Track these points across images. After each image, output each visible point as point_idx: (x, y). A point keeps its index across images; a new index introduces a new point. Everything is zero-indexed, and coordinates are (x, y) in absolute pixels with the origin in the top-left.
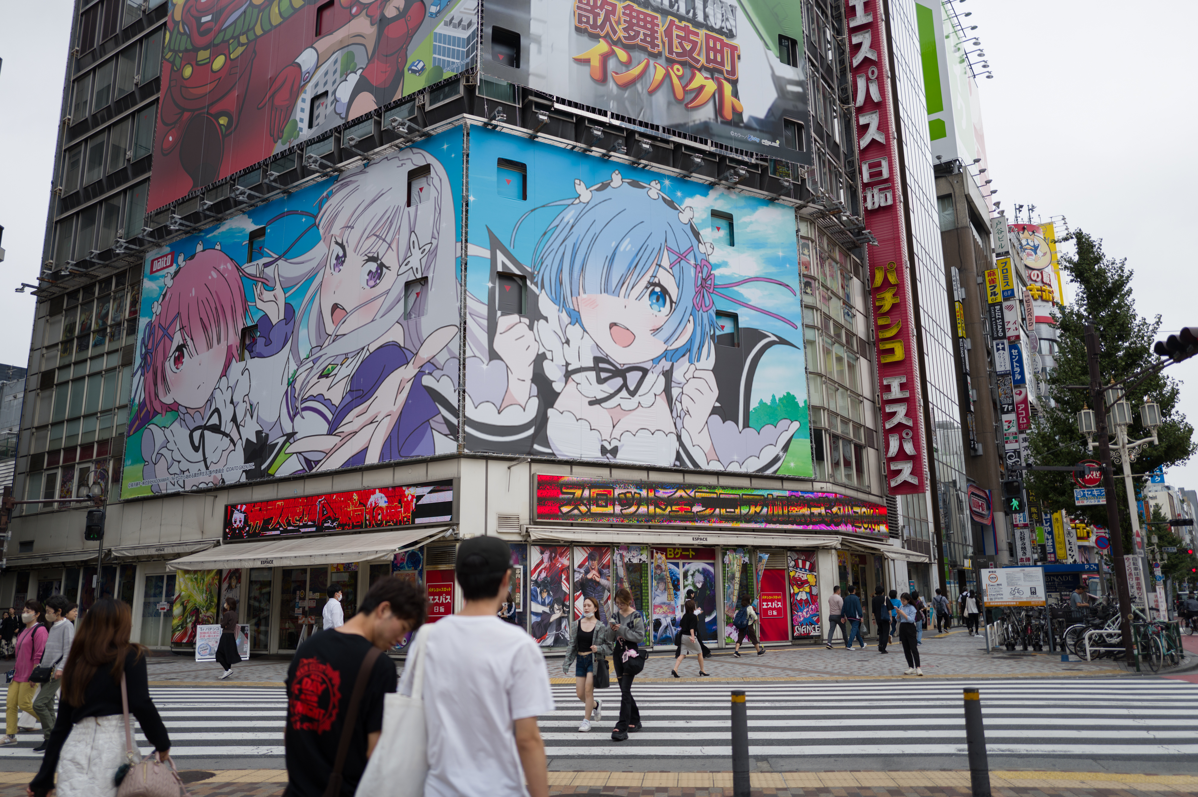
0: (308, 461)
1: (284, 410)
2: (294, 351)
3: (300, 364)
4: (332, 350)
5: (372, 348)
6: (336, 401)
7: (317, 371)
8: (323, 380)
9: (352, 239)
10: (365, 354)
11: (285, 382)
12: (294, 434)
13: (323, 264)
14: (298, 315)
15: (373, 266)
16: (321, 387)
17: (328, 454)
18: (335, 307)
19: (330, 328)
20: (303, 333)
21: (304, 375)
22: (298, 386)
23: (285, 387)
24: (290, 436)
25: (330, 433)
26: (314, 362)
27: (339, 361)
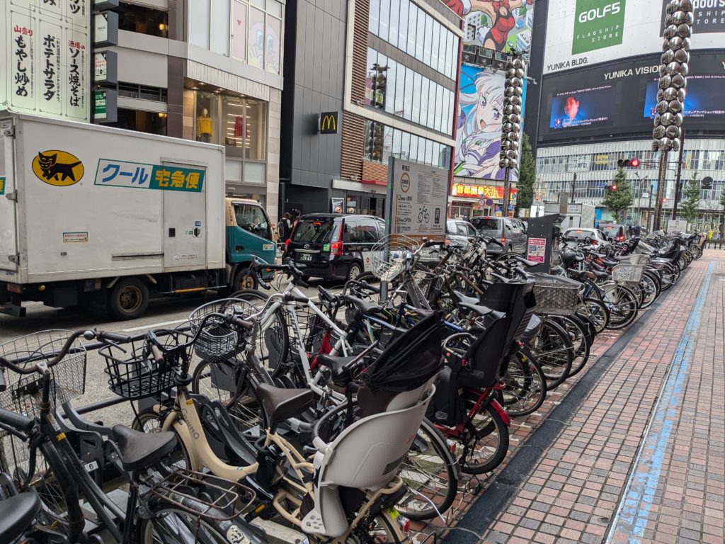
0: (470, 172)
1: (461, 151)
2: (465, 130)
3: (468, 137)
4: (480, 136)
5: (495, 141)
6: (481, 155)
7: (475, 141)
8: (477, 146)
9: (489, 98)
10: (492, 142)
11: (461, 141)
12: (464, 162)
13: (477, 102)
14: (467, 116)
15: (496, 112)
16: (476, 148)
17: (477, 172)
18: (482, 121)
19: (480, 128)
20: (469, 125)
21: (469, 141)
22: (467, 144)
23: (461, 143)
24: (463, 162)
25: (478, 165)
26: (474, 138)
27: (483, 141)
